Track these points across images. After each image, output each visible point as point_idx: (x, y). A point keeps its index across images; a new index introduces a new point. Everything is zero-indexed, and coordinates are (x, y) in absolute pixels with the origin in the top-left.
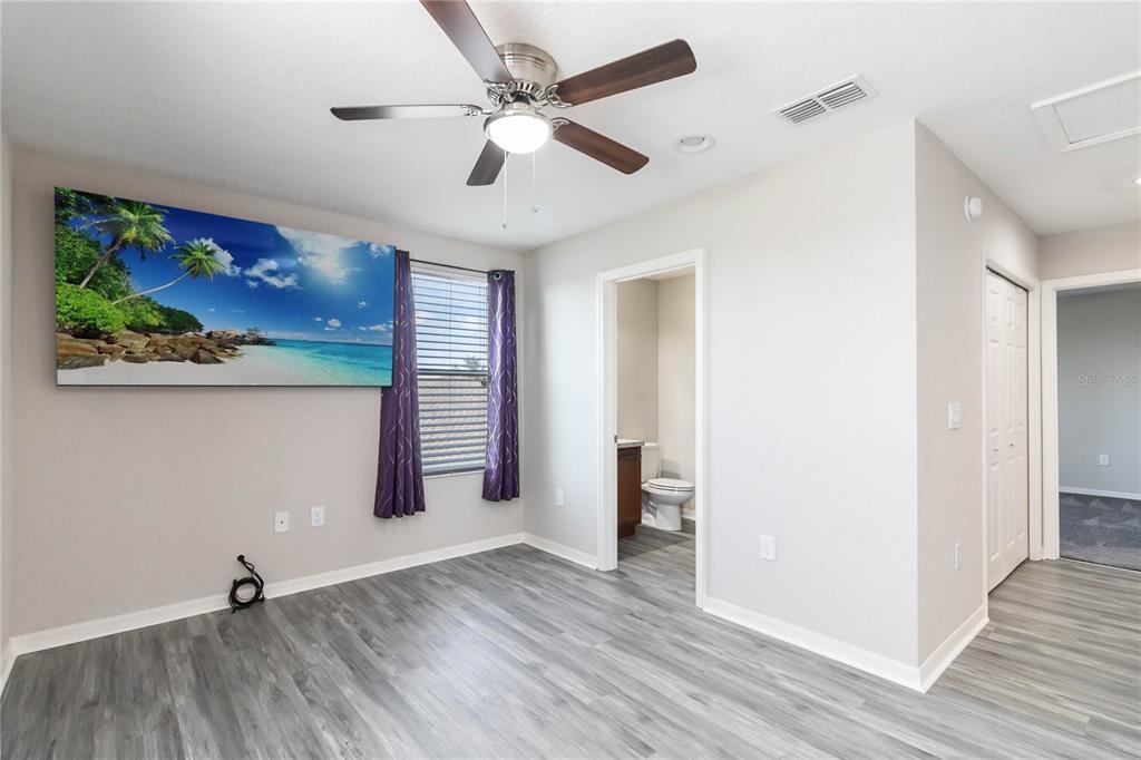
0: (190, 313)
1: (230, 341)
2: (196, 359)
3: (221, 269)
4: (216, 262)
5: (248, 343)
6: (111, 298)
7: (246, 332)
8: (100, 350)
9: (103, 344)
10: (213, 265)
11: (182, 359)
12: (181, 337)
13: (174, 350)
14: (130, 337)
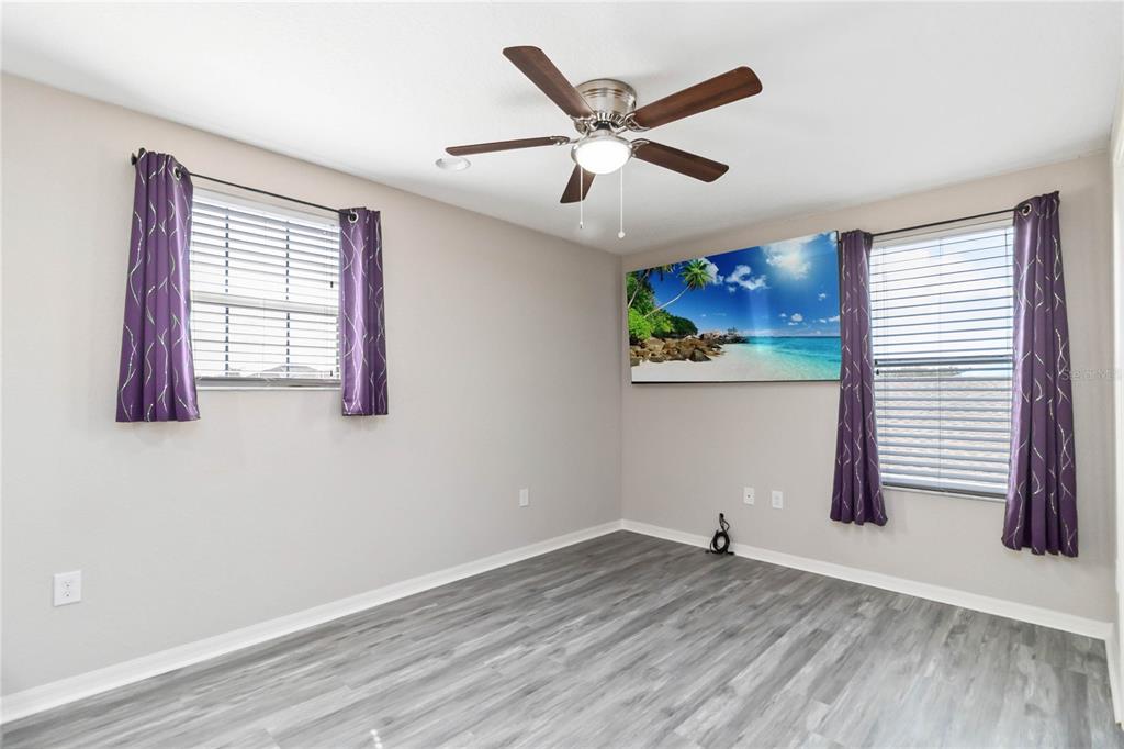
0: (690, 319)
1: (715, 341)
2: (693, 358)
3: (710, 279)
4: (706, 274)
5: (728, 342)
6: (644, 313)
7: (726, 333)
8: (637, 354)
9: (639, 349)
10: (705, 277)
11: (684, 359)
12: (684, 340)
13: (679, 351)
14: (653, 342)
